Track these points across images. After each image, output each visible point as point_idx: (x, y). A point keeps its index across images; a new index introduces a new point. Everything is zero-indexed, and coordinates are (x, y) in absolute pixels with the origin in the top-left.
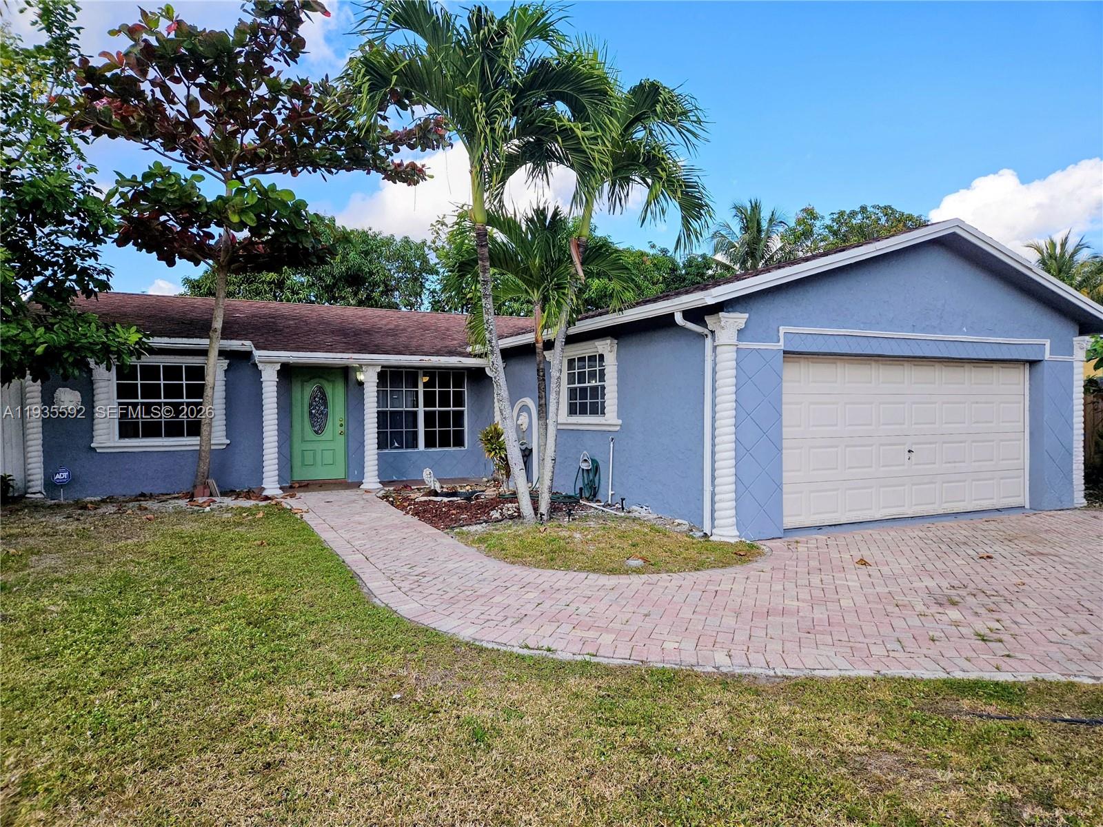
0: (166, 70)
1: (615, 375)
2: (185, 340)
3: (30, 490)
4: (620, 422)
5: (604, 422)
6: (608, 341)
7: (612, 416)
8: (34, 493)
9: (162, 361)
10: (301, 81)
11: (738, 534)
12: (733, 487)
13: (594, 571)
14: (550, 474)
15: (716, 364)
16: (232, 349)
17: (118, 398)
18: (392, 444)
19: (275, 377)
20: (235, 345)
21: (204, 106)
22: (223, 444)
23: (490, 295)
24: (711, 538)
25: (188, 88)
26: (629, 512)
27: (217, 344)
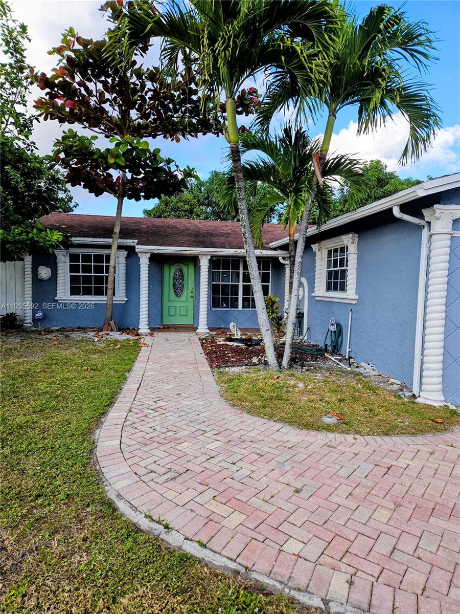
0: (84, 74)
1: (355, 261)
2: (102, 240)
3: (25, 322)
4: (357, 297)
5: (345, 297)
6: (350, 235)
7: (351, 292)
8: (27, 323)
9: (93, 252)
10: (154, 68)
11: (444, 399)
12: (441, 358)
13: (291, 424)
14: (291, 335)
15: (430, 251)
16: (128, 245)
17: (70, 273)
18: (222, 305)
19: (147, 261)
20: (129, 242)
21: (107, 96)
22: (124, 301)
23: (243, 199)
24: (418, 400)
25: (95, 84)
26: (357, 367)
27: (115, 241)
